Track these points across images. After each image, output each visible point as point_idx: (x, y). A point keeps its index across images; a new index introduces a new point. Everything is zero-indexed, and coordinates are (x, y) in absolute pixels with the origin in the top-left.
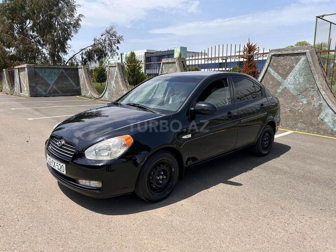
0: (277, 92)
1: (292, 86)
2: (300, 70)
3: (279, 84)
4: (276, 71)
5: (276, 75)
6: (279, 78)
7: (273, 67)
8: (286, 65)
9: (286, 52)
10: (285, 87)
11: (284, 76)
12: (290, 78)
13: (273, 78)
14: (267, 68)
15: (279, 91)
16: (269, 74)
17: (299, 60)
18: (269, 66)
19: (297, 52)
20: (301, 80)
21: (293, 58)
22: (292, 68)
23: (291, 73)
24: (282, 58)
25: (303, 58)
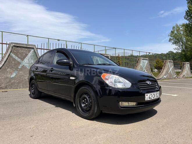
0: (18, 68)
1: (28, 65)
2: (31, 56)
3: (19, 63)
4: (17, 55)
5: (16, 58)
6: (19, 60)
7: (14, 53)
8: (22, 53)
9: (23, 46)
10: (23, 65)
11: (23, 59)
12: (26, 60)
13: (14, 60)
14: (10, 53)
15: (19, 67)
16: (12, 57)
17: (30, 51)
18: (11, 52)
19: (29, 47)
20: (32, 61)
21: (26, 49)
22: (27, 55)
23: (26, 57)
24: (20, 48)
25: (32, 50)
